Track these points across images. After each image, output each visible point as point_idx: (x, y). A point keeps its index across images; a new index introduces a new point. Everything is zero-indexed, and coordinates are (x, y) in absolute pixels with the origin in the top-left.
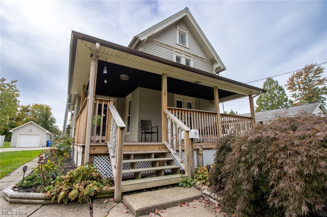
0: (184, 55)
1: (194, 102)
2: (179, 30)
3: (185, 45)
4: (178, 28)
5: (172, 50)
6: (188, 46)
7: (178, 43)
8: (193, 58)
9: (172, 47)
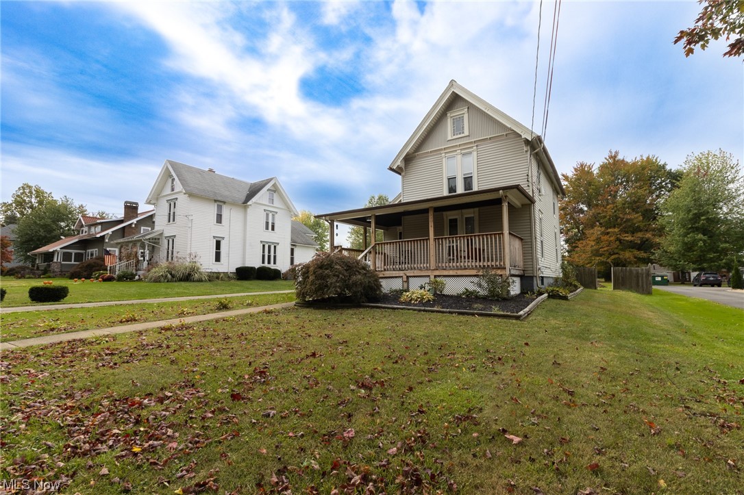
0: (459, 151)
1: (477, 214)
2: (451, 117)
3: (463, 133)
4: (448, 115)
5: (441, 154)
6: (466, 133)
7: (449, 138)
8: (477, 146)
9: (441, 149)
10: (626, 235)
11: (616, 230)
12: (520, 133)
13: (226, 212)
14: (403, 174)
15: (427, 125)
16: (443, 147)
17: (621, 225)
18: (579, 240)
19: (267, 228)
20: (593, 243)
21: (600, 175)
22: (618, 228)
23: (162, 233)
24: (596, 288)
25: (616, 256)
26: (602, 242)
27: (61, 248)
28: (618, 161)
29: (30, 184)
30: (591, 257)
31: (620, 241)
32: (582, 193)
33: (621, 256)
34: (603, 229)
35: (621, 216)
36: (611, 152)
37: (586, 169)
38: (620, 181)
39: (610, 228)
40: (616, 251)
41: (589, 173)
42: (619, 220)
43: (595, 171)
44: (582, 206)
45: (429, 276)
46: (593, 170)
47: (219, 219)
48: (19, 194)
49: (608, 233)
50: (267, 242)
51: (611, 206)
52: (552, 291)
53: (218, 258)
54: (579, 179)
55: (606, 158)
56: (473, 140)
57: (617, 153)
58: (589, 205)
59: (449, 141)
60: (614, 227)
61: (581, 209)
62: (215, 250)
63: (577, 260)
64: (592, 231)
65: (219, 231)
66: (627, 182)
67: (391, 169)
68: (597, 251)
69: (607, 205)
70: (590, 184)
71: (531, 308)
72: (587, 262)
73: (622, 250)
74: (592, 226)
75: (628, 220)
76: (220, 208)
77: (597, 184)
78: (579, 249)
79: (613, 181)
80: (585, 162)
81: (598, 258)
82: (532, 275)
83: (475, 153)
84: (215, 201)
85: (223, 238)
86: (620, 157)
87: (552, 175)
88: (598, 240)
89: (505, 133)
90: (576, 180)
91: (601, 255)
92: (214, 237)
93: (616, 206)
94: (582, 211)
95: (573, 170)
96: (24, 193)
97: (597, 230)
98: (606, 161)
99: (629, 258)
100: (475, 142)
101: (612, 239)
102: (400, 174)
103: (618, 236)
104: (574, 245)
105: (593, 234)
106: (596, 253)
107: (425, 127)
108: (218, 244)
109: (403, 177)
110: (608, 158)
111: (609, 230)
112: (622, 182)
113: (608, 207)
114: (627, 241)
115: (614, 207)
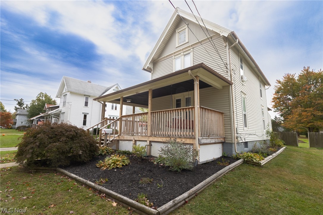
0: (183, 53)
2: (179, 32)
3: (185, 41)
4: (177, 31)
5: (172, 57)
6: (187, 41)
7: (177, 46)
8: (193, 48)
9: (172, 54)
10: (318, 112)
11: (311, 109)
12: (219, 32)
13: (90, 101)
14: (152, 72)
15: (163, 39)
16: (173, 52)
17: (314, 106)
18: (289, 115)
19: (112, 109)
20: (297, 116)
21: (299, 80)
22: (312, 108)
23: (61, 111)
24: (297, 146)
25: (312, 124)
26: (303, 116)
27: (36, 118)
28: (309, 72)
29: (43, 93)
30: (296, 124)
31: (314, 115)
32: (288, 90)
33: (315, 124)
34: (303, 109)
35: (314, 101)
36: (304, 67)
37: (291, 77)
38: (312, 83)
39: (307, 108)
40: (312, 121)
41: (293, 79)
42: (313, 104)
43: (296, 78)
44: (289, 97)
45: (147, 141)
46: (295, 77)
47: (86, 104)
48: (39, 96)
49: (306, 111)
50: (112, 116)
51: (308, 96)
52: (247, 157)
53: (85, 123)
54: (287, 83)
55: (302, 71)
56: (191, 45)
57: (309, 68)
58: (294, 96)
59: (177, 48)
60: (310, 107)
61: (289, 98)
62: (83, 119)
63: (288, 126)
64: (296, 110)
65: (86, 110)
66: (316, 83)
67: (144, 69)
68: (300, 120)
69: (305, 95)
70: (293, 85)
71: (198, 190)
72: (294, 127)
73: (316, 120)
74: (296, 107)
75: (318, 104)
76: (87, 99)
77: (297, 84)
78: (288, 120)
79: (307, 83)
80: (290, 73)
81: (301, 125)
82: (231, 142)
83: (192, 53)
84: (85, 95)
85: (88, 114)
86: (310, 70)
87: (256, 69)
88: (300, 115)
90: (285, 83)
91: (302, 123)
92: (83, 113)
93: (310, 96)
94: (289, 99)
95: (283, 78)
96: (40, 96)
97: (299, 110)
98: (302, 72)
99: (320, 125)
101: (308, 114)
102: (151, 72)
103: (313, 112)
104: (286, 117)
105: (297, 111)
106: (299, 122)
107: (162, 40)
108: (85, 116)
109: (152, 74)
110: (303, 71)
111: (307, 109)
112: (313, 84)
113: (305, 97)
114: (318, 115)
115: (309, 97)
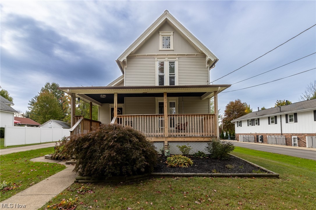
0: (167, 59)
1: (178, 101)
2: (162, 35)
3: (169, 48)
4: (160, 33)
5: (154, 58)
6: (172, 48)
7: (161, 49)
8: (178, 58)
12: (207, 55)
16: (156, 54)
45: (164, 142)
56: (177, 54)
83: (177, 62)
89: (196, 54)
100: (178, 55)
